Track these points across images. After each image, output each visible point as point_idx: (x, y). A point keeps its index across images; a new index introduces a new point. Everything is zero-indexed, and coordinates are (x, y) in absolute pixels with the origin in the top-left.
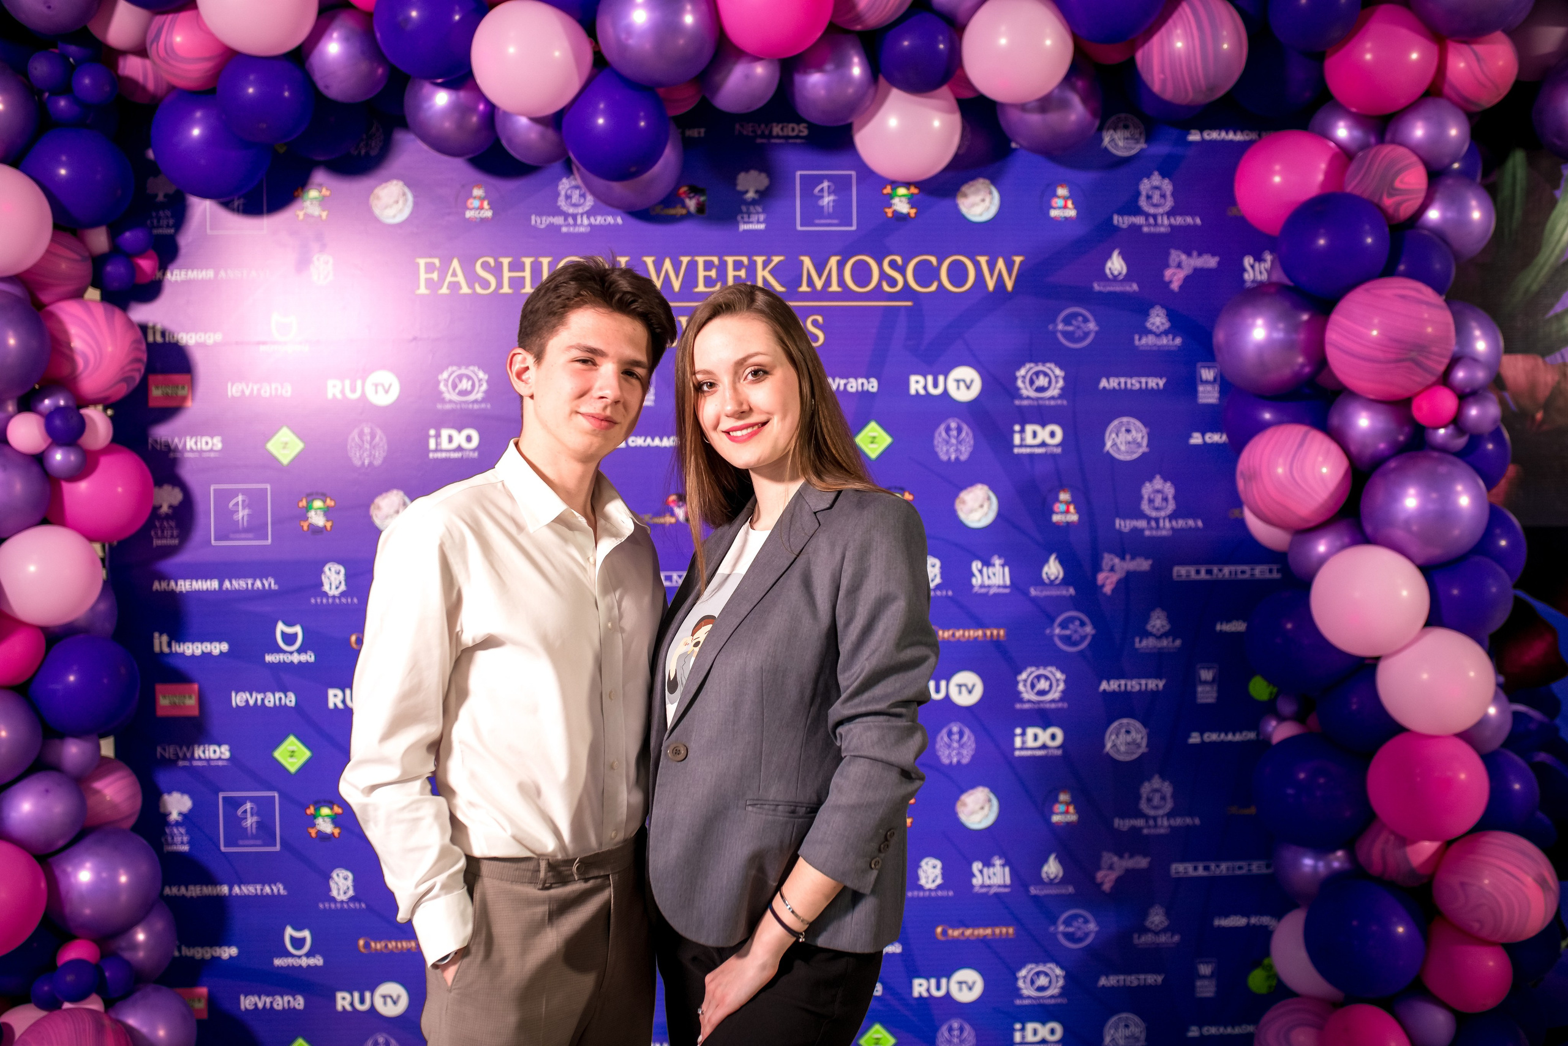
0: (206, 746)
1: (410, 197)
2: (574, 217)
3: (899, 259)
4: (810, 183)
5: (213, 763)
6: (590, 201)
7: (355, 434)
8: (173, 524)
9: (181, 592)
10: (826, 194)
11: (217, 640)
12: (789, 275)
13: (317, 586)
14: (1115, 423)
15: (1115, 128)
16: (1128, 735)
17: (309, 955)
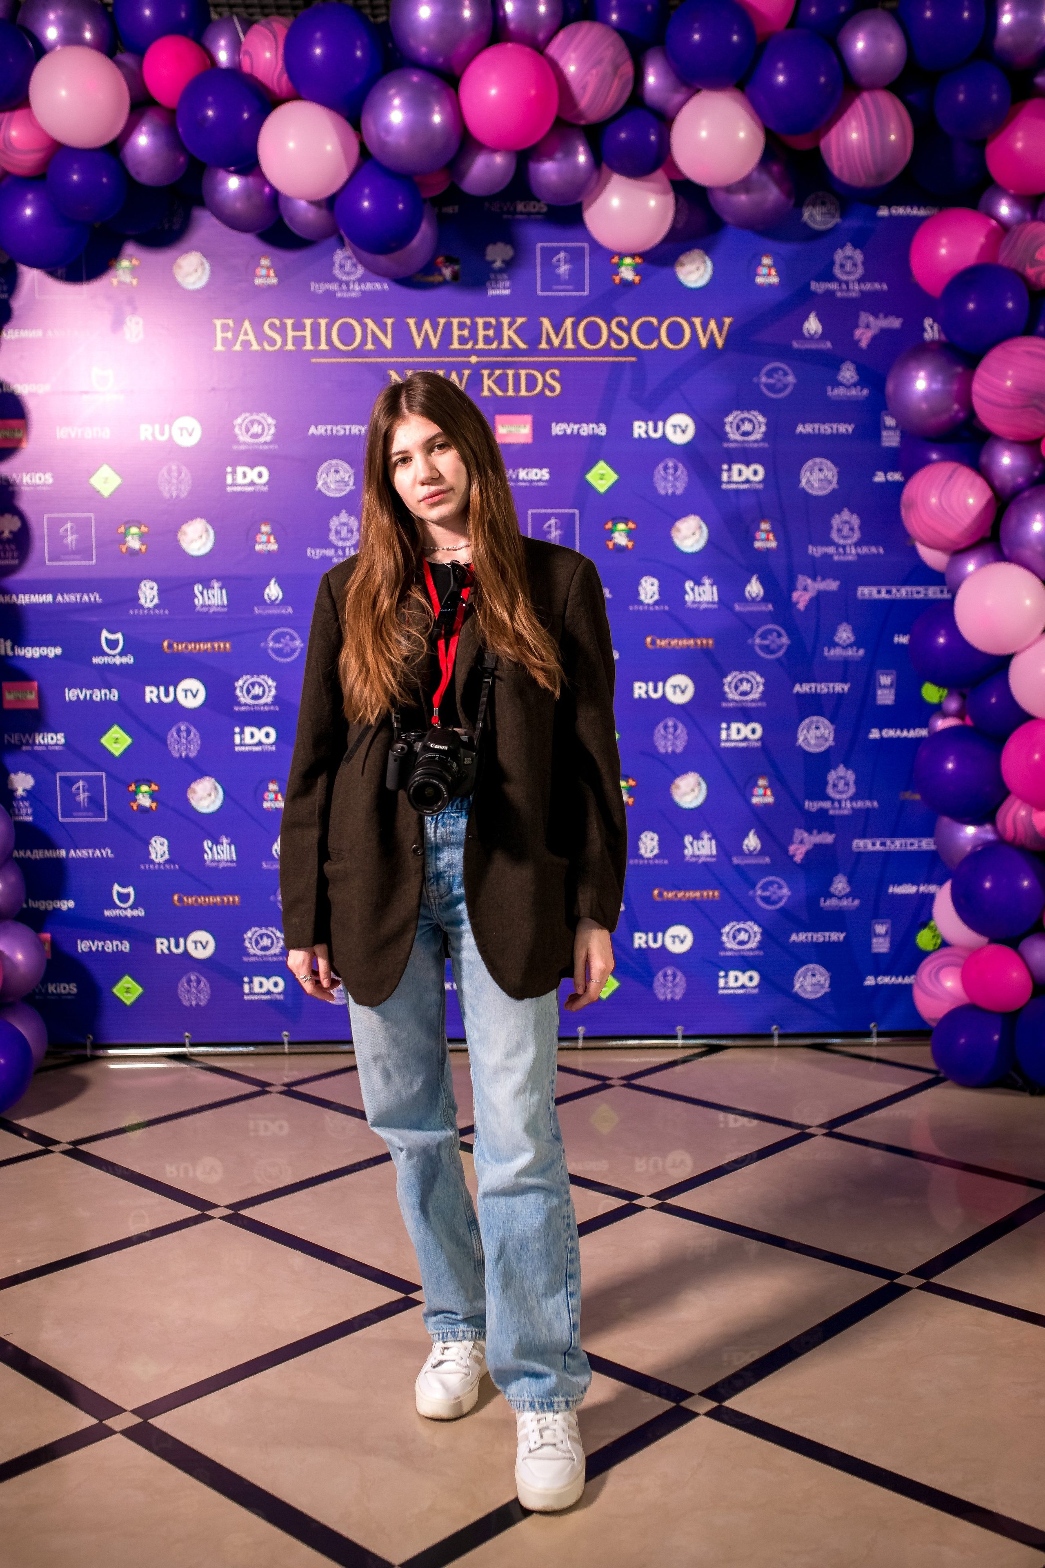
0: (45, 734)
1: (207, 266)
2: (347, 284)
3: (625, 320)
4: (549, 254)
5: (50, 748)
6: (360, 271)
7: (164, 470)
8: (13, 547)
9: (21, 606)
10: (562, 263)
11: (52, 646)
12: (531, 334)
13: (134, 600)
14: (810, 463)
15: (814, 205)
16: (818, 731)
17: (133, 907)
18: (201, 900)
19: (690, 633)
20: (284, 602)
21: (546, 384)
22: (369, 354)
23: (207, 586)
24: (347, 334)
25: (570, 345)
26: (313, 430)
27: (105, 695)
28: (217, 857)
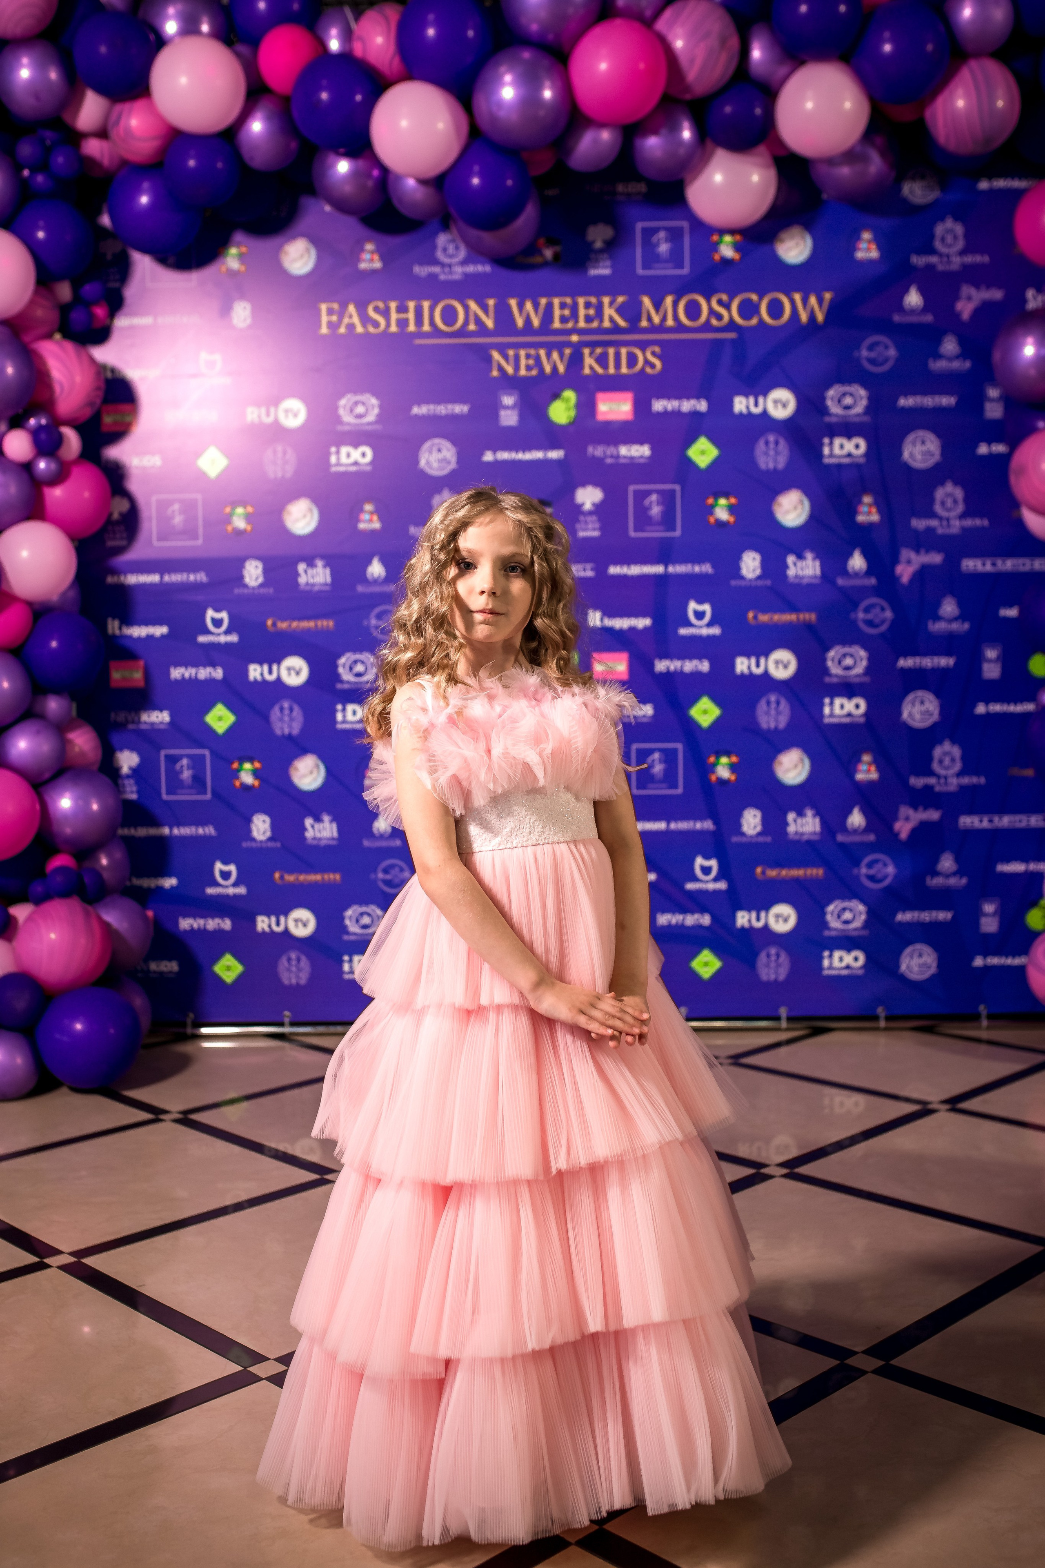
0: (151, 711)
1: (313, 253)
2: (450, 266)
4: (649, 233)
5: (156, 727)
6: (463, 253)
7: (270, 451)
8: (122, 527)
9: (130, 586)
10: (662, 242)
11: (158, 624)
12: (632, 312)
13: (239, 578)
14: (912, 437)
15: (913, 178)
16: (922, 706)
17: (235, 885)
18: (302, 877)
19: (793, 608)
20: (387, 580)
21: (647, 362)
22: (472, 334)
23: (311, 564)
24: (449, 315)
25: (670, 322)
26: (416, 410)
27: (210, 673)
28: (318, 835)
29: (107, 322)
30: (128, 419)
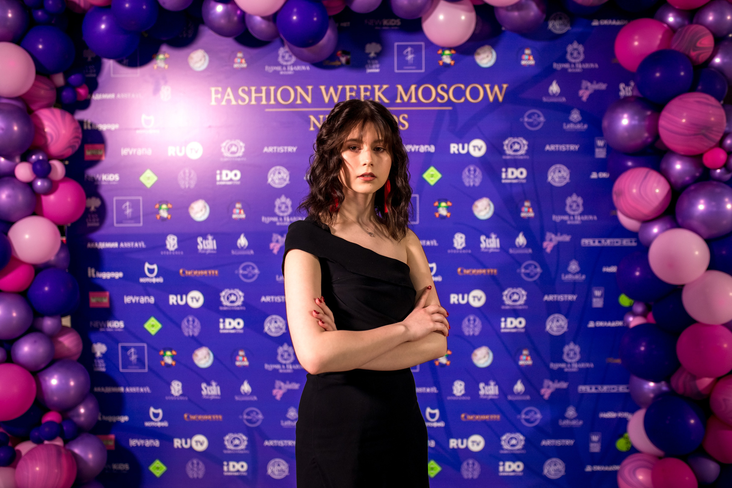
0: (113, 321)
1: (207, 58)
2: (286, 66)
4: (401, 49)
6: (294, 59)
8: (96, 216)
9: (100, 249)
10: (409, 54)
11: (117, 271)
12: (391, 94)
13: (164, 246)
14: (553, 168)
15: (555, 19)
16: (558, 322)
17: (162, 421)
18: (200, 417)
19: (484, 267)
20: (249, 248)
22: (299, 106)
23: (205, 238)
24: (286, 95)
25: (414, 100)
26: (266, 150)
27: (147, 300)
28: (209, 393)
29: (89, 96)
30: (100, 153)
